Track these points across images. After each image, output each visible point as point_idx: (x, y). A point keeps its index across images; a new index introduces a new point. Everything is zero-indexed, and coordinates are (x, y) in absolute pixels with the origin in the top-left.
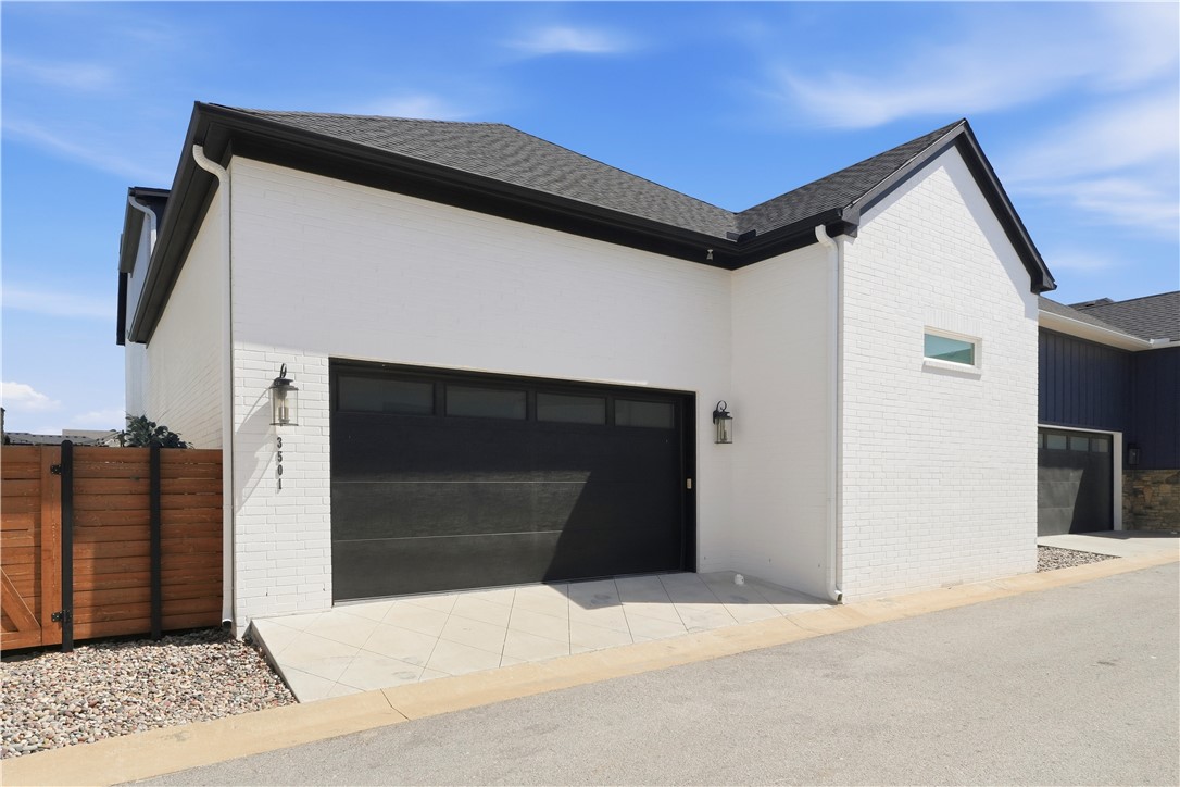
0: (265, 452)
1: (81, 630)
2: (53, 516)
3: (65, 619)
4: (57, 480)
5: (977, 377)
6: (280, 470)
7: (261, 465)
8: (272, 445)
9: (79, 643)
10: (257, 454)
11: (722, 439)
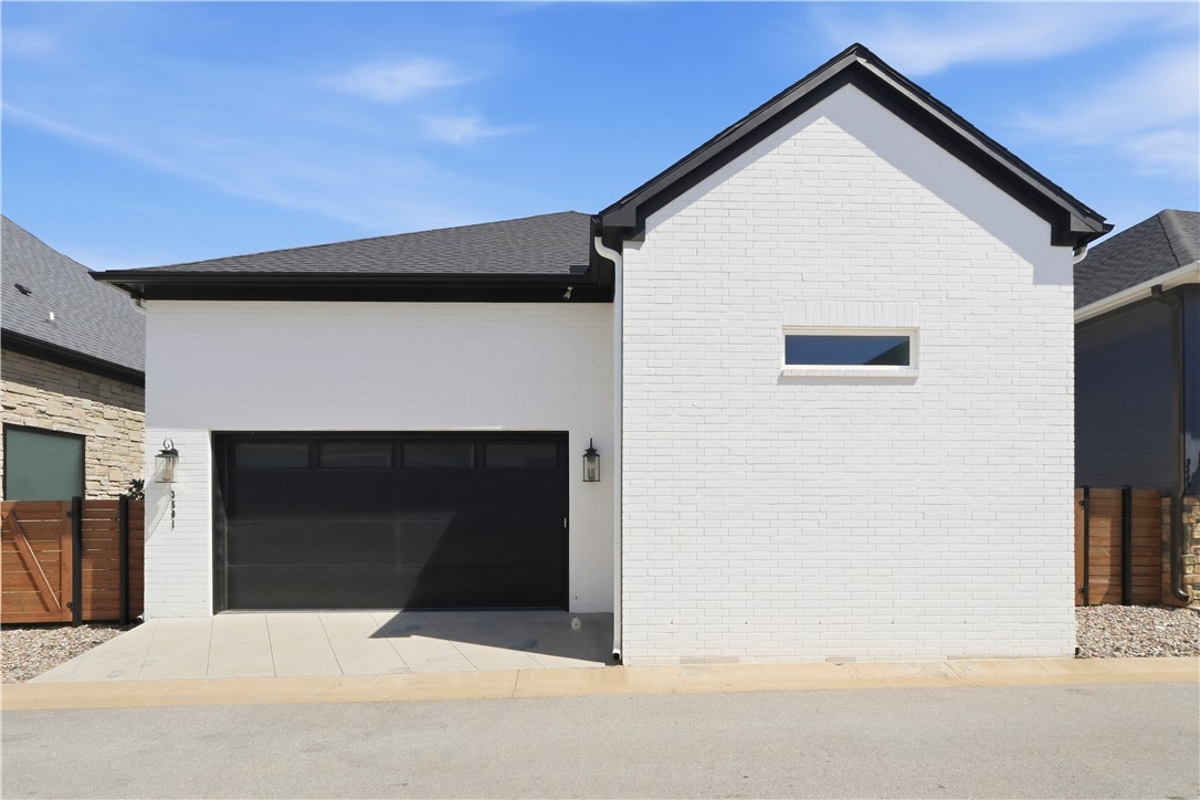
0: (164, 501)
1: (86, 615)
2: (68, 543)
3: (76, 606)
4: (69, 522)
5: (911, 381)
6: (173, 515)
7: (160, 511)
8: (168, 497)
9: (85, 622)
10: (159, 503)
11: (591, 478)
